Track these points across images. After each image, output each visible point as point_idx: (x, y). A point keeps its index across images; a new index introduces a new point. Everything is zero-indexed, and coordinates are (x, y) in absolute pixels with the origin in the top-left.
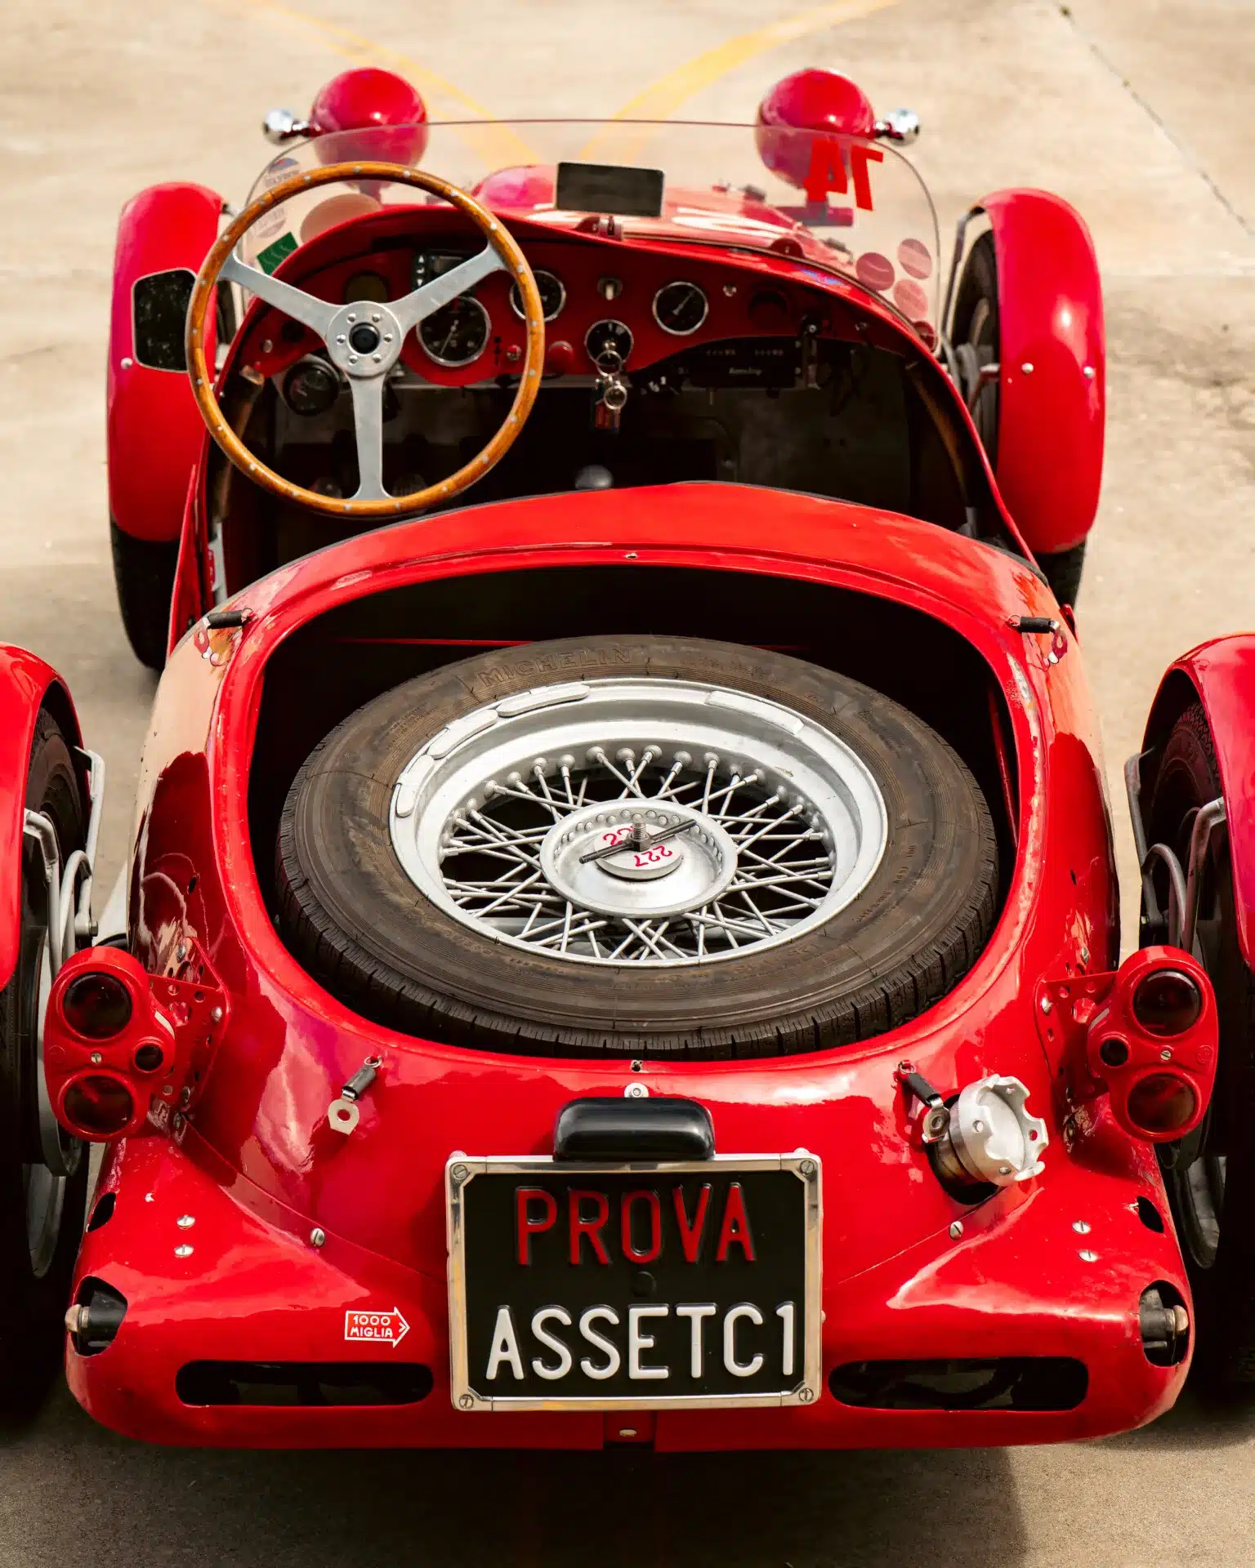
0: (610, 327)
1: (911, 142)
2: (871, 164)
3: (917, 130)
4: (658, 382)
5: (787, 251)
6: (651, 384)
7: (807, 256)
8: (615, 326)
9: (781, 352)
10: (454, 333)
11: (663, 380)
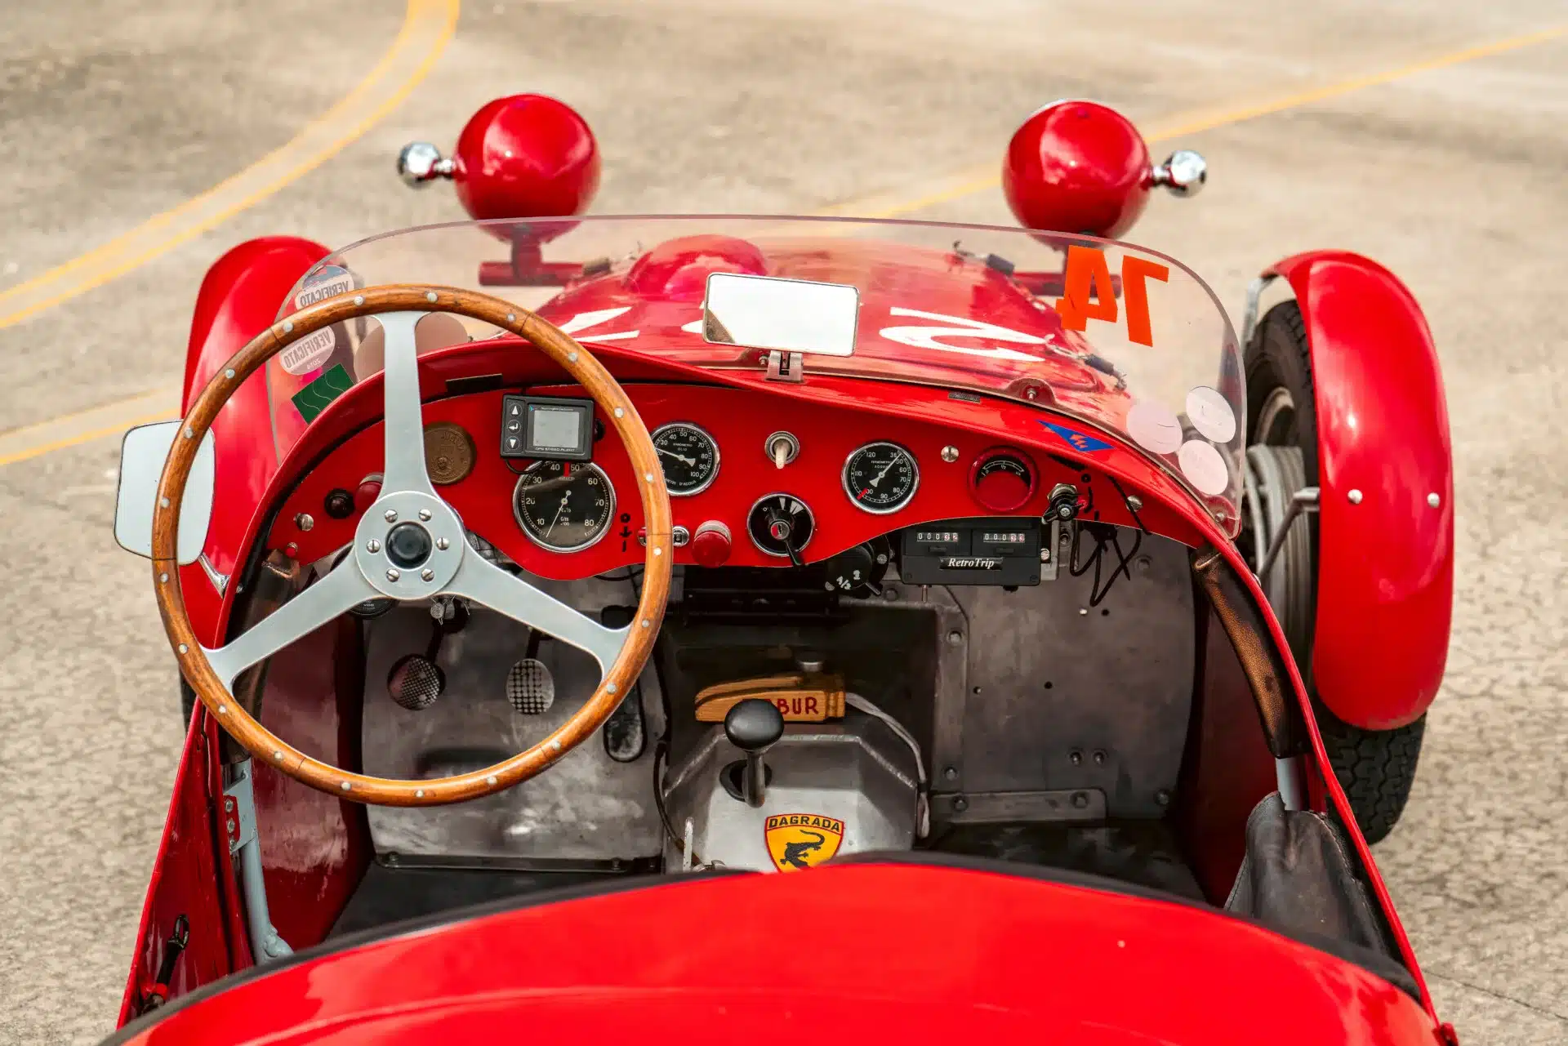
0: (782, 501)
1: (1195, 192)
2: (1150, 283)
3: (1203, 177)
4: (850, 578)
5: (1031, 396)
6: (840, 579)
7: (1057, 401)
8: (789, 502)
9: (1022, 538)
10: (565, 507)
11: (857, 574)
